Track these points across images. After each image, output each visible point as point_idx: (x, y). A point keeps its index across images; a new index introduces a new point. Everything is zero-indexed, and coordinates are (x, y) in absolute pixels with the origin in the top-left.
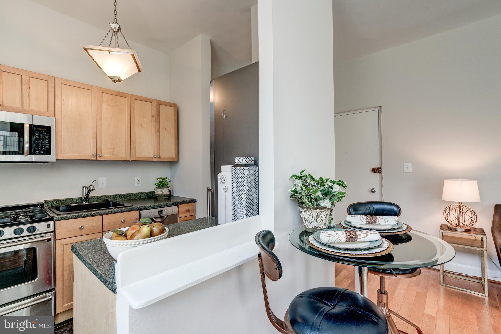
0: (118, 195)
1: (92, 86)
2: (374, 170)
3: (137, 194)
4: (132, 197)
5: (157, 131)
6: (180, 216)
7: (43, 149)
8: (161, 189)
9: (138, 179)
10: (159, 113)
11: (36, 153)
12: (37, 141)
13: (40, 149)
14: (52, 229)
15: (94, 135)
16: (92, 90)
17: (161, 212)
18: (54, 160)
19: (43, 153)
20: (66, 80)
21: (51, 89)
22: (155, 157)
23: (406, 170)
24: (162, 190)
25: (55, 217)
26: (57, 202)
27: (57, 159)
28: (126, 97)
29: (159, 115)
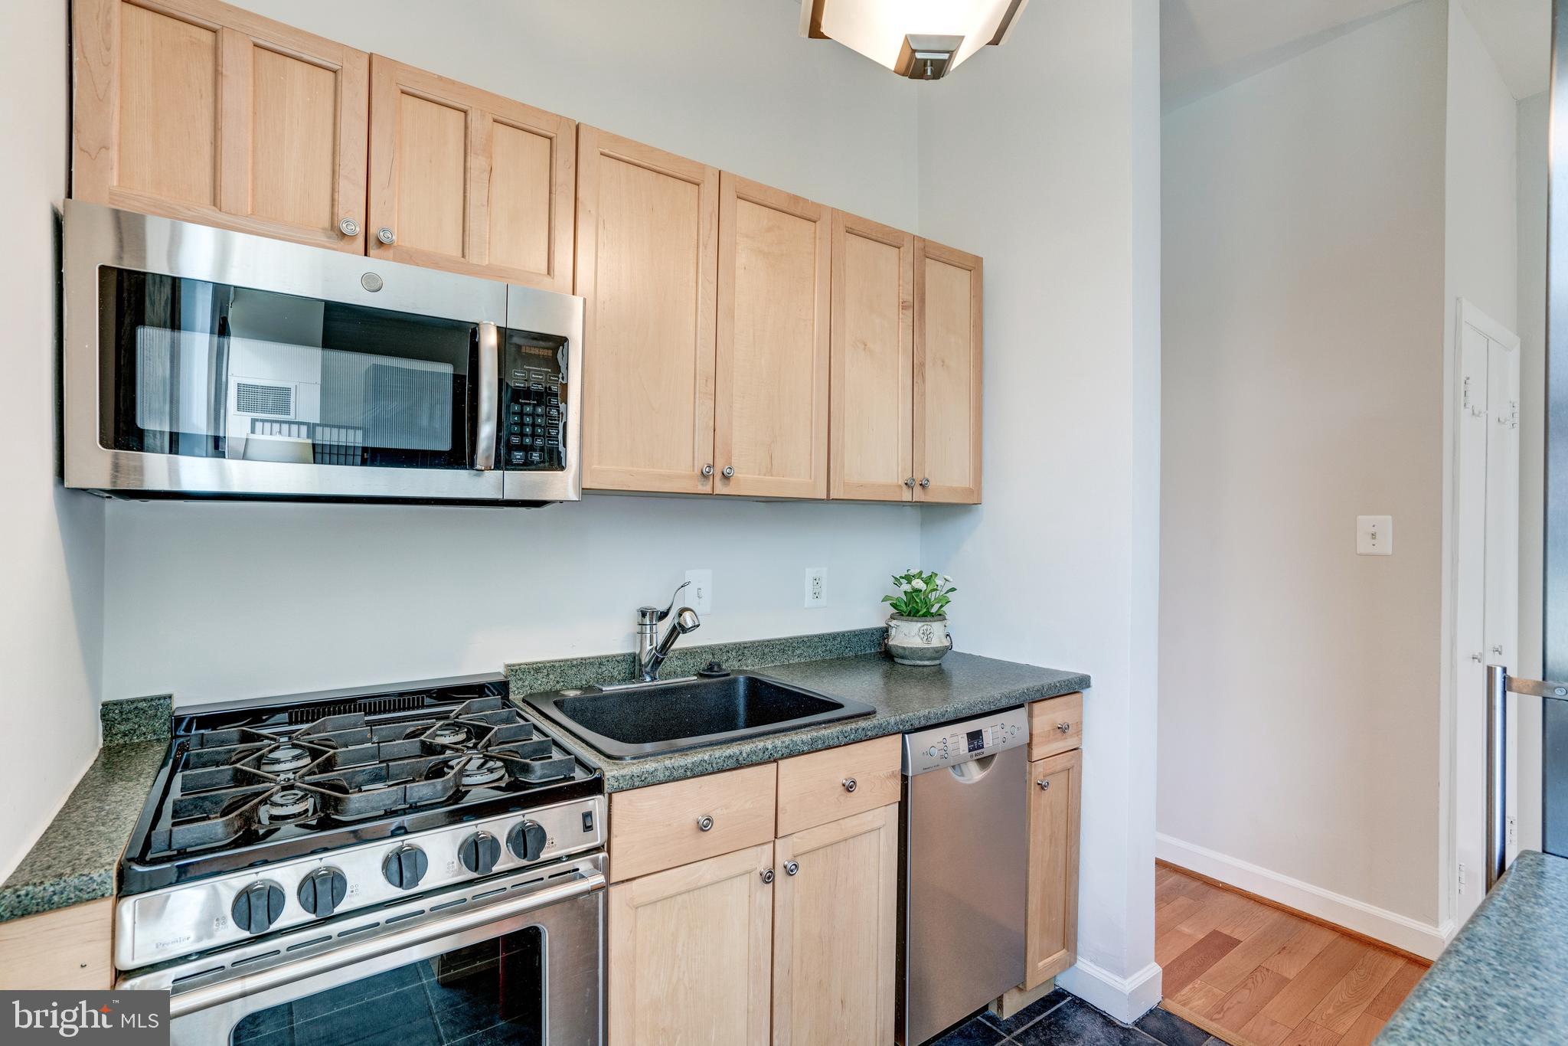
0: (753, 643)
1: (702, 167)
3: (816, 639)
4: (798, 652)
5: (917, 371)
6: (1037, 752)
7: (539, 442)
8: (920, 625)
9: (815, 576)
10: (924, 294)
11: (515, 461)
12: (518, 403)
13: (527, 440)
14: (598, 837)
15: (707, 381)
16: (702, 185)
17: (975, 737)
18: (572, 495)
19: (537, 462)
20: (617, 139)
21: (564, 176)
22: (911, 485)
24: (925, 627)
25: (611, 772)
26: (548, 675)
27: (586, 492)
28: (815, 222)
29: (923, 301)
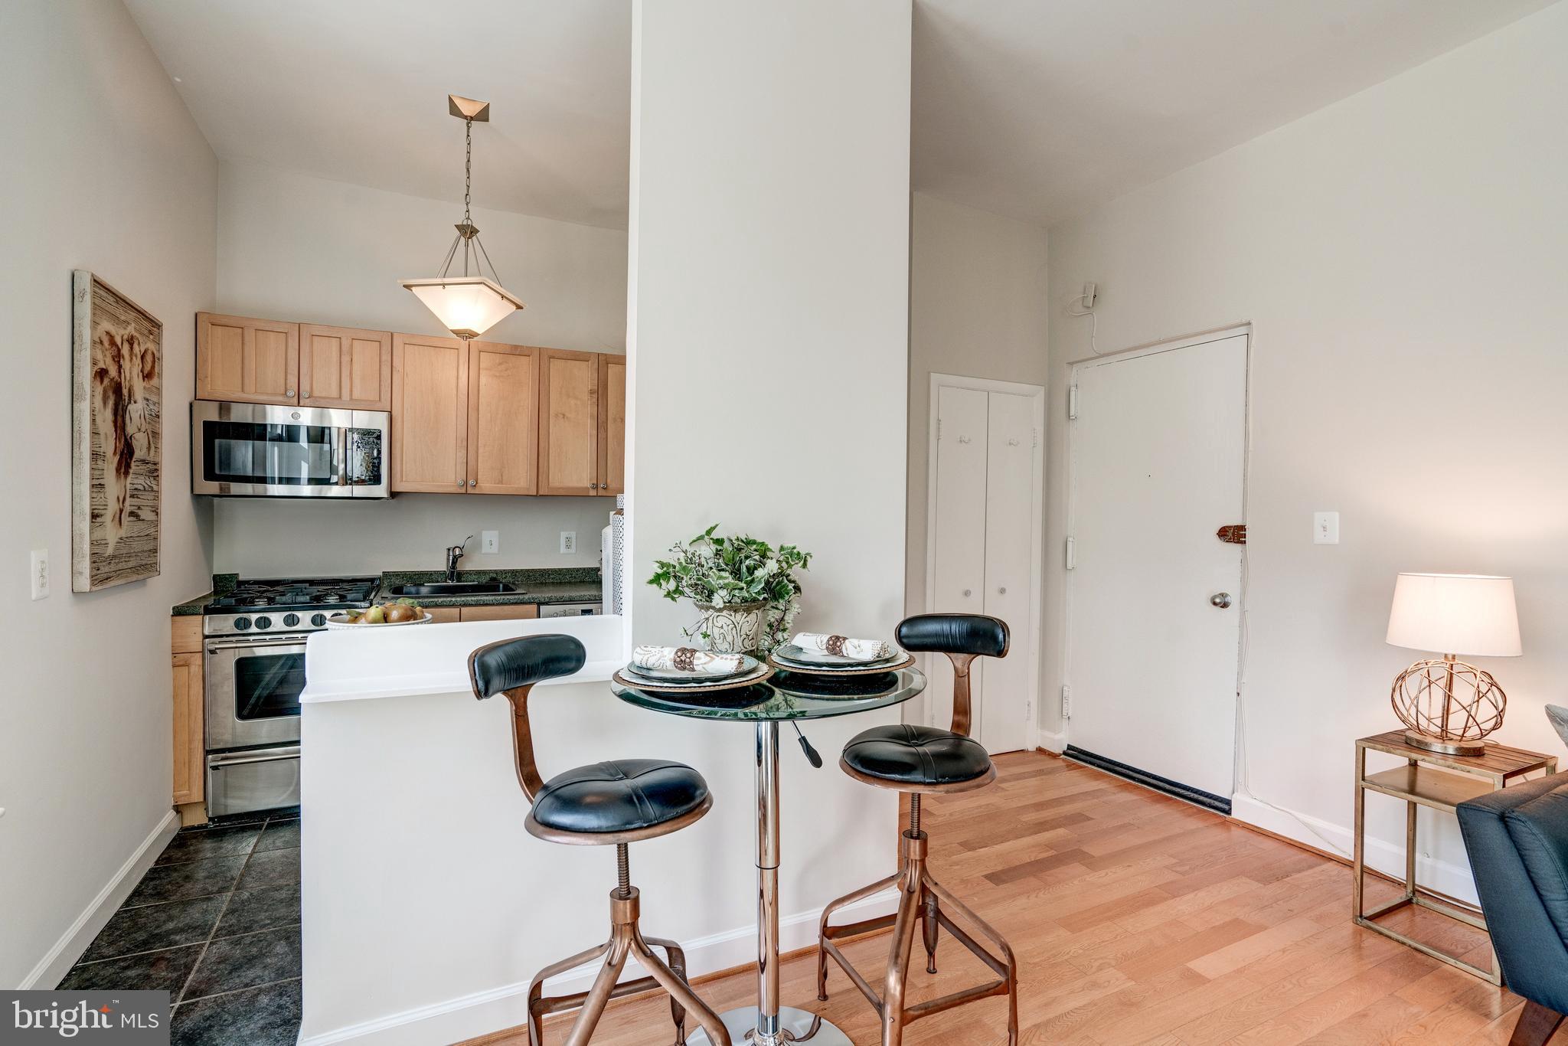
2: (1224, 533)
3: (565, 570)
4: (552, 576)
5: (601, 426)
9: (568, 536)
10: (607, 385)
15: (462, 441)
16: (459, 350)
18: (384, 494)
20: (413, 336)
21: (386, 355)
22: (596, 487)
23: (1319, 537)
26: (403, 578)
27: (391, 493)
28: (529, 356)
29: (605, 388)
